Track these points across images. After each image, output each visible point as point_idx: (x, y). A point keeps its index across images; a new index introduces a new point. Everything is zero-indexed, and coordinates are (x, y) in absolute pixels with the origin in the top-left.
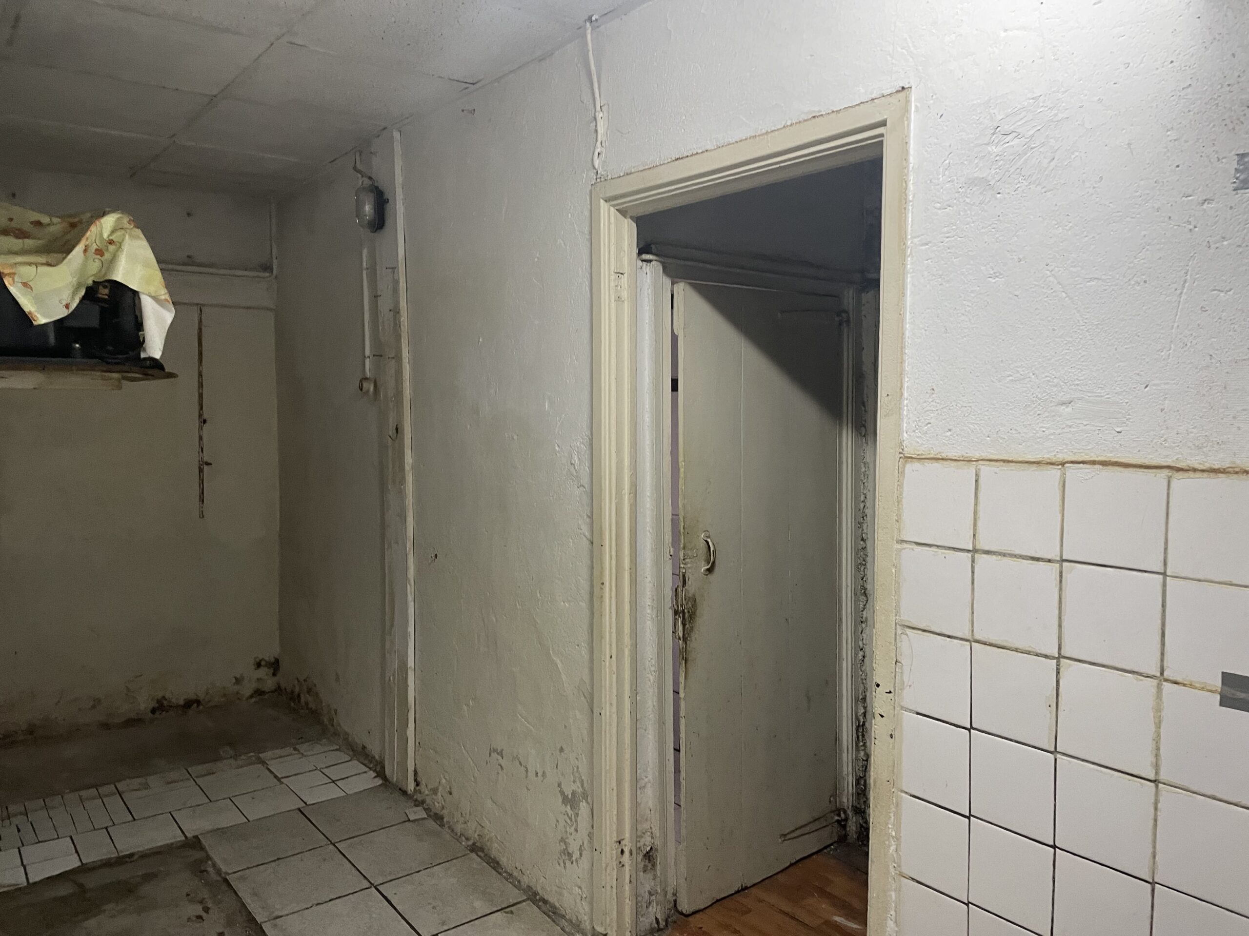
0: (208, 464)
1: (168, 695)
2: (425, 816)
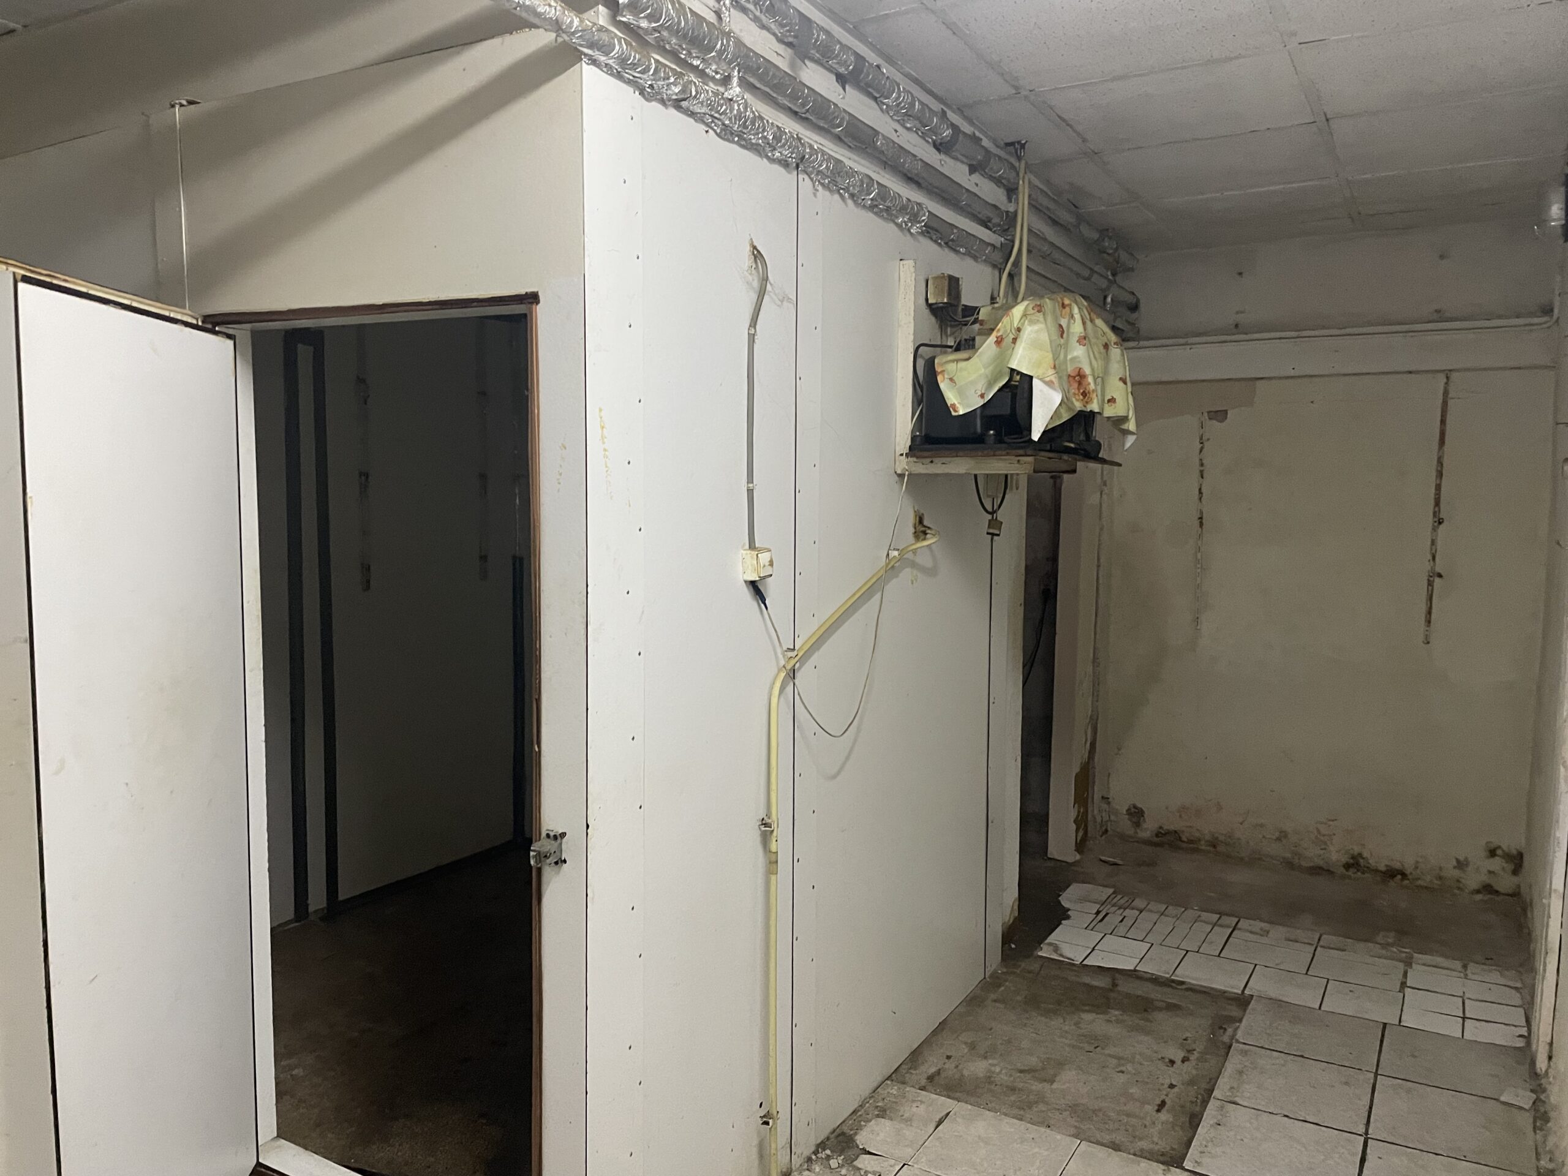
0: (1440, 576)
1: (1365, 855)
2: (1527, 1107)
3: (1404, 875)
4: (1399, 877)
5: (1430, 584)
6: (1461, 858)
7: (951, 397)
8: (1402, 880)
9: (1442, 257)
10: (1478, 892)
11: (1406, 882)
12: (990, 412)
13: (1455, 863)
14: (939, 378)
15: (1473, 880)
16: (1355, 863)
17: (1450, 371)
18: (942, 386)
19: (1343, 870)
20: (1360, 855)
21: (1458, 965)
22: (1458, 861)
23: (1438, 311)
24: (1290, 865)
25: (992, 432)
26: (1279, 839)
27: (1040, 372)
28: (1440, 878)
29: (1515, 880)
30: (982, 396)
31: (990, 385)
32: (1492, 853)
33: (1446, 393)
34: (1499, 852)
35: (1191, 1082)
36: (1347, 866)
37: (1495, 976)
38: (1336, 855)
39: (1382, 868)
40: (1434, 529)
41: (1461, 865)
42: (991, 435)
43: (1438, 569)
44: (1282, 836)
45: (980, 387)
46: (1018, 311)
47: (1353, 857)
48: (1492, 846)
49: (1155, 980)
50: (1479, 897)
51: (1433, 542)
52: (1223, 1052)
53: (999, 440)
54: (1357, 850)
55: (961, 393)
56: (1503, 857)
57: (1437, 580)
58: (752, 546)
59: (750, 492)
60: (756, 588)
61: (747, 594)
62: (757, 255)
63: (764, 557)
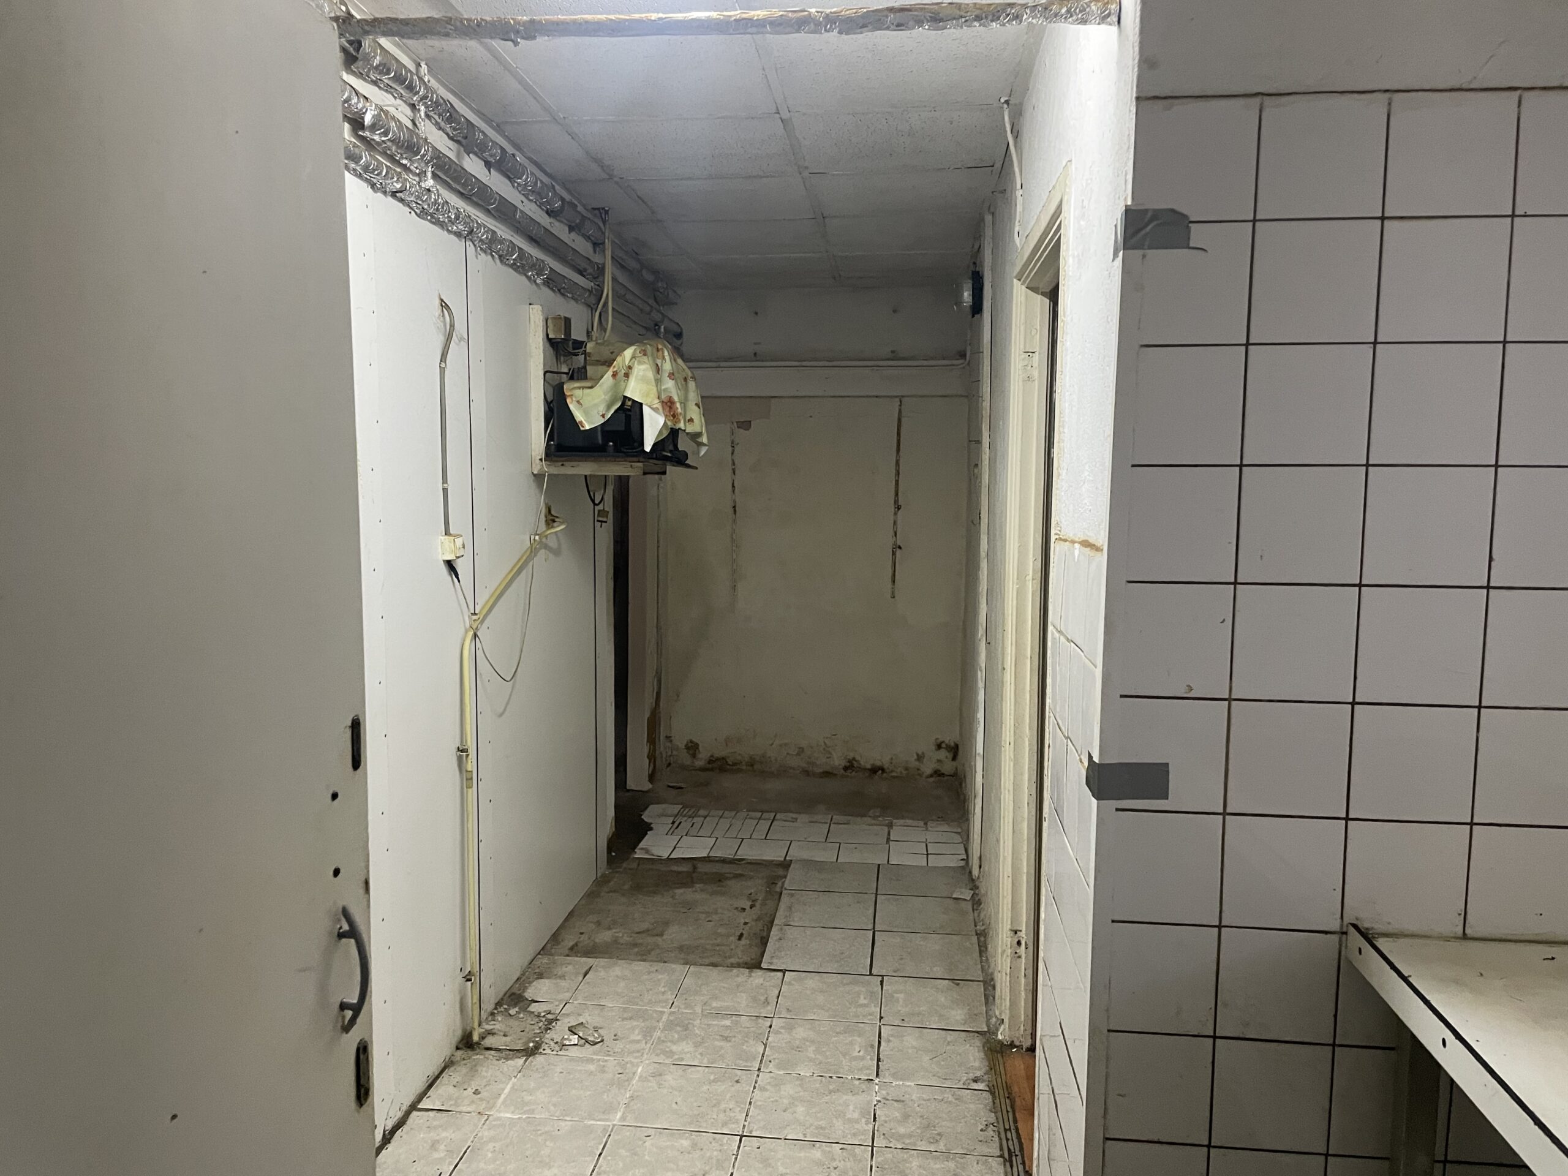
0: (900, 547)
1: (858, 758)
2: (968, 899)
3: (883, 770)
4: (880, 772)
5: (894, 553)
6: (920, 753)
7: (579, 416)
8: (882, 773)
9: (895, 311)
10: (931, 776)
11: (885, 775)
12: (607, 428)
13: (916, 757)
14: (568, 400)
15: (928, 768)
16: (851, 766)
17: (903, 396)
18: (571, 407)
19: (842, 771)
20: (854, 759)
21: (921, 823)
22: (918, 755)
23: (893, 352)
24: (807, 773)
25: (611, 444)
26: (798, 754)
27: (649, 401)
28: (906, 769)
29: (954, 763)
30: (603, 416)
31: (609, 408)
32: (939, 746)
33: (900, 412)
34: (943, 745)
35: (758, 919)
36: (846, 769)
37: (946, 828)
38: (838, 761)
39: (869, 766)
40: (895, 514)
41: (920, 758)
42: (610, 446)
43: (899, 543)
44: (801, 750)
45: (602, 409)
46: (629, 352)
47: (850, 761)
48: (939, 741)
49: (724, 861)
50: (932, 780)
51: (895, 523)
52: (777, 897)
53: (617, 450)
54: (851, 755)
55: (586, 413)
56: (946, 748)
57: (898, 552)
58: (447, 533)
59: (445, 491)
60: (450, 565)
61: (444, 569)
62: (444, 305)
63: (459, 541)
